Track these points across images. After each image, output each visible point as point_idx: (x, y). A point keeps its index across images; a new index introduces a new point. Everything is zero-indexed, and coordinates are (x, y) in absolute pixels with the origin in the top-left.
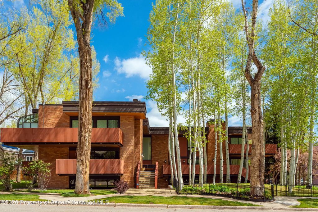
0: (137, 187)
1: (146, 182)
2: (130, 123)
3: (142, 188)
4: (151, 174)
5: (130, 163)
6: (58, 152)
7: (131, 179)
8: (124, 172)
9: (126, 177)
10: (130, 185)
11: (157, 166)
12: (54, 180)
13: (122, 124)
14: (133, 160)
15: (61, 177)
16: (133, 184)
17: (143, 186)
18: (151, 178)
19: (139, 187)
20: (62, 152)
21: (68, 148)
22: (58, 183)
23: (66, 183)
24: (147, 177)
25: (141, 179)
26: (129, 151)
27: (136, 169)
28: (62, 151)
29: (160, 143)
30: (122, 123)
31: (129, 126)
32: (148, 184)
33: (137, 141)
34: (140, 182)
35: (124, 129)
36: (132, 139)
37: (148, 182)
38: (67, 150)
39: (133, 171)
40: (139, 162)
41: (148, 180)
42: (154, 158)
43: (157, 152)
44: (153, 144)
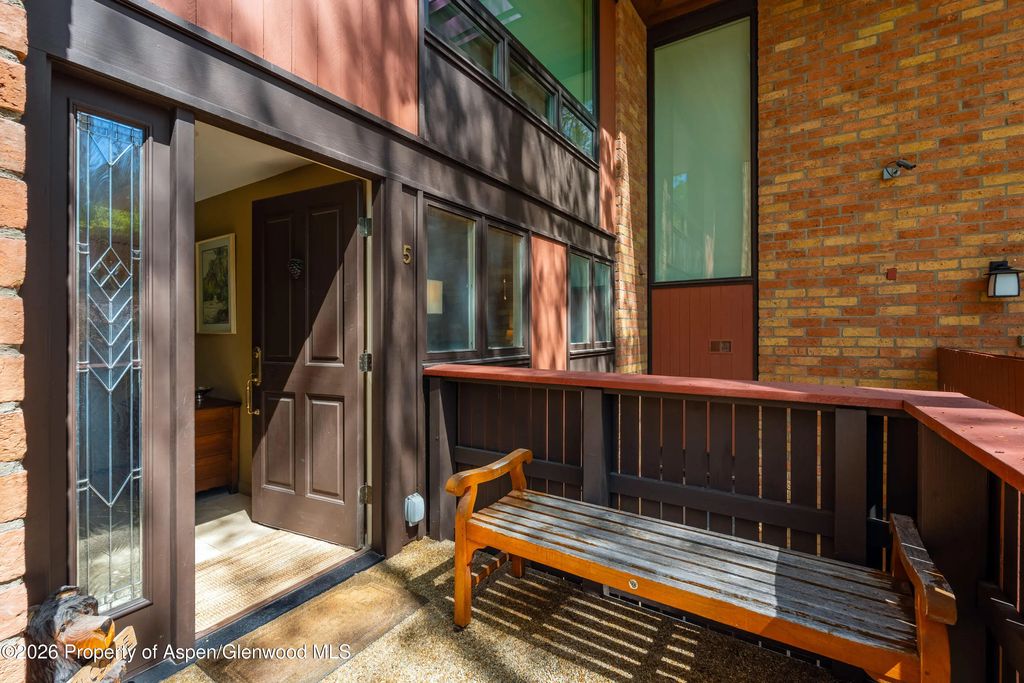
29: (883, 46)
42: (800, 254)
43: (834, 171)
44: (777, 86)
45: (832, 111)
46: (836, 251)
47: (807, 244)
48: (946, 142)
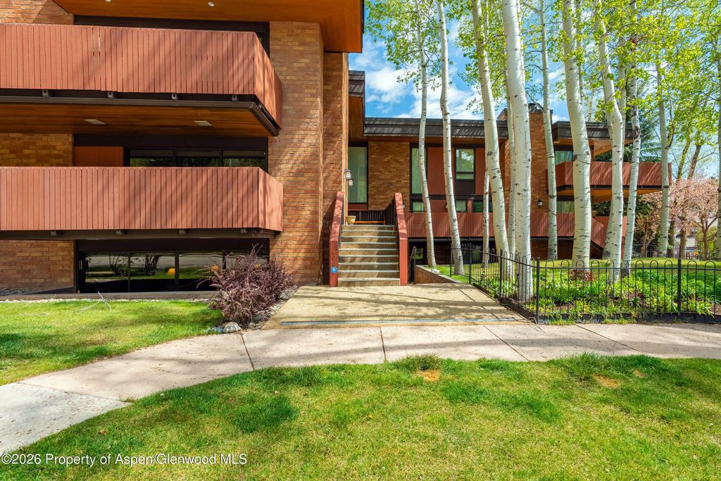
0: (332, 281)
1: (364, 259)
2: (307, 48)
3: (349, 284)
4: (380, 234)
5: (306, 192)
6: (26, 152)
7: (308, 251)
8: (285, 227)
9: (293, 244)
10: (308, 272)
11: (399, 204)
12: (10, 259)
13: (277, 51)
14: (317, 183)
15: (42, 246)
16: (318, 268)
17: (354, 275)
18: (381, 246)
19: (340, 279)
20: (44, 152)
21: (65, 136)
22: (28, 267)
23: (60, 268)
24: (366, 242)
25: (345, 250)
26: (301, 149)
27: (329, 218)
28: (44, 148)
29: (388, 162)
30: (278, 47)
31: (304, 61)
32: (371, 268)
33: (334, 125)
34: (342, 260)
35: (285, 68)
36: (313, 106)
37: (371, 259)
38: (64, 144)
39: (317, 222)
40: (339, 193)
41: (371, 253)
42: (375, 199)
43: (381, 183)
44: (372, 164)
45: (381, 172)
46: (382, 199)
47: (376, 197)
48: (397, 181)
